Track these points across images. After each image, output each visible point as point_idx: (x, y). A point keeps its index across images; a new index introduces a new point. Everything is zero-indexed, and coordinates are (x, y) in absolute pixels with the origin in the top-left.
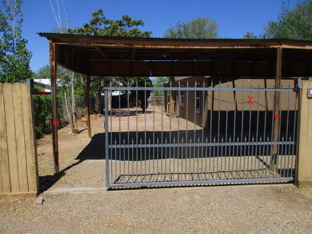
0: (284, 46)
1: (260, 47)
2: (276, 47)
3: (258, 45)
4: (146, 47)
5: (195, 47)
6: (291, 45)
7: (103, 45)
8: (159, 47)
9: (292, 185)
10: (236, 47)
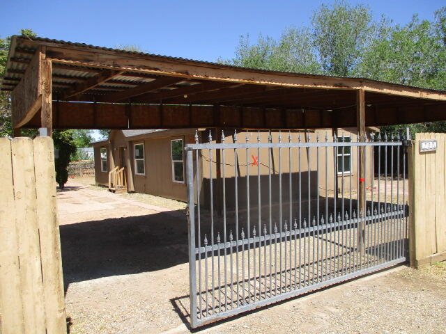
0: (366, 88)
1: (344, 88)
2: (358, 88)
3: (340, 85)
4: (210, 78)
5: (274, 83)
6: (372, 87)
7: (142, 70)
8: (228, 79)
9: (404, 267)
10: (319, 86)
